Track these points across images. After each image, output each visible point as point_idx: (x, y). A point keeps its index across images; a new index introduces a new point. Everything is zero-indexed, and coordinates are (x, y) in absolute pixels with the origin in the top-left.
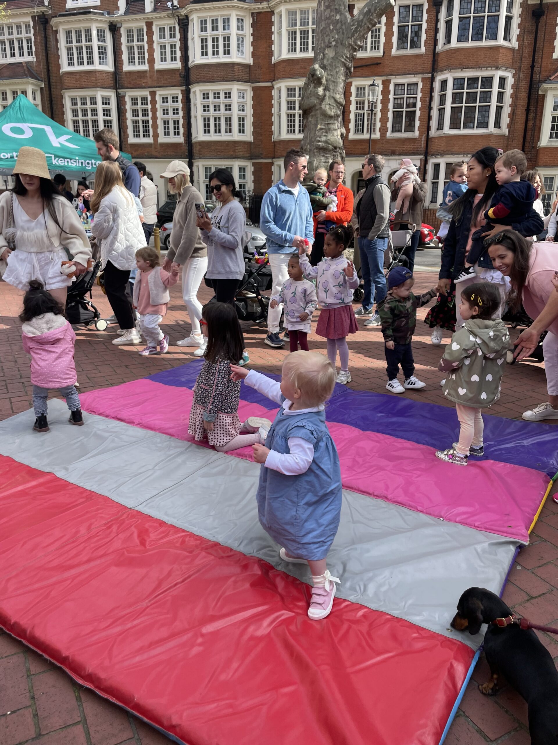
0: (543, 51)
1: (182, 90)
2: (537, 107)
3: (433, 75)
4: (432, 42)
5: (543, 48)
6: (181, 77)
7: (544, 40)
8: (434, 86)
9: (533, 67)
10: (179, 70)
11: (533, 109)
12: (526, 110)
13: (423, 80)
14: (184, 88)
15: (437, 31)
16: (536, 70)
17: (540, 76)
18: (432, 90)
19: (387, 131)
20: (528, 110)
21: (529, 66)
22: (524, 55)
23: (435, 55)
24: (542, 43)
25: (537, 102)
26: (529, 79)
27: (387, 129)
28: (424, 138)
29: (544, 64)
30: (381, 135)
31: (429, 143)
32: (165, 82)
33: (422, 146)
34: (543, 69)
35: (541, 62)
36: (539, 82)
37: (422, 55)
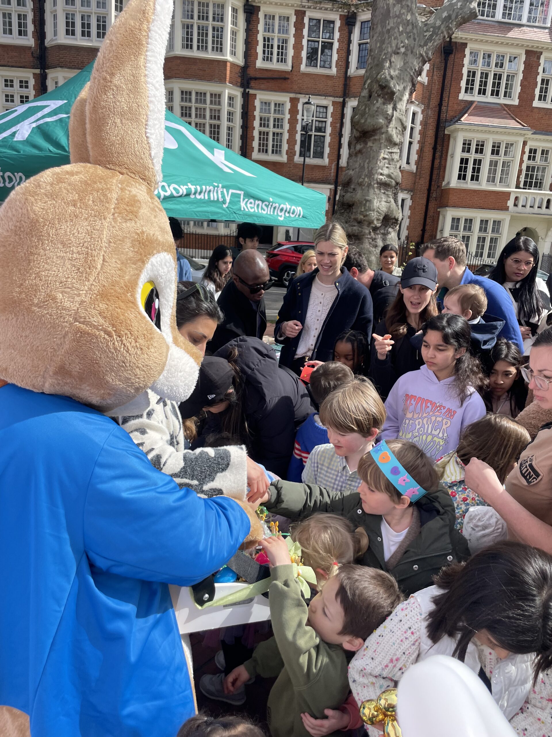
0: (450, 90)
1: (34, 74)
2: (443, 146)
3: (344, 100)
4: (343, 64)
5: (450, 86)
6: (34, 57)
7: (451, 79)
8: (345, 112)
9: (440, 105)
10: (31, 47)
11: (439, 148)
12: (433, 148)
13: (334, 103)
14: (38, 71)
15: (348, 52)
16: (444, 108)
17: (446, 116)
18: (343, 116)
19: (295, 155)
20: (435, 149)
21: (437, 103)
22: (433, 92)
23: (347, 79)
24: (450, 82)
25: (443, 142)
26: (436, 118)
27: (295, 152)
28: (333, 166)
29: (450, 104)
30: (288, 158)
31: (340, 173)
32: (10, 60)
33: (332, 175)
34: (449, 109)
35: (448, 101)
36: (445, 122)
37: (333, 76)
